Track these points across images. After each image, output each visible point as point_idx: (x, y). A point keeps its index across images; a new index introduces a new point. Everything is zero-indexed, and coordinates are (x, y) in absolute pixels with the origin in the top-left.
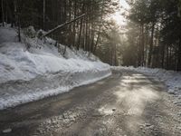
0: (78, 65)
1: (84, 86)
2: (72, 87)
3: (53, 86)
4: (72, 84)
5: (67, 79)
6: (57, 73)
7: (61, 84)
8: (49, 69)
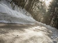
0: (17, 14)
1: (16, 24)
2: (10, 22)
4: (11, 21)
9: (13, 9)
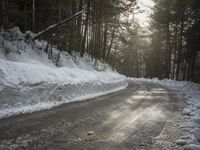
0: (72, 75)
2: (58, 103)
3: (29, 101)
4: (60, 99)
5: (51, 93)
6: (37, 84)
7: (42, 100)
8: (25, 80)
9: (58, 64)
